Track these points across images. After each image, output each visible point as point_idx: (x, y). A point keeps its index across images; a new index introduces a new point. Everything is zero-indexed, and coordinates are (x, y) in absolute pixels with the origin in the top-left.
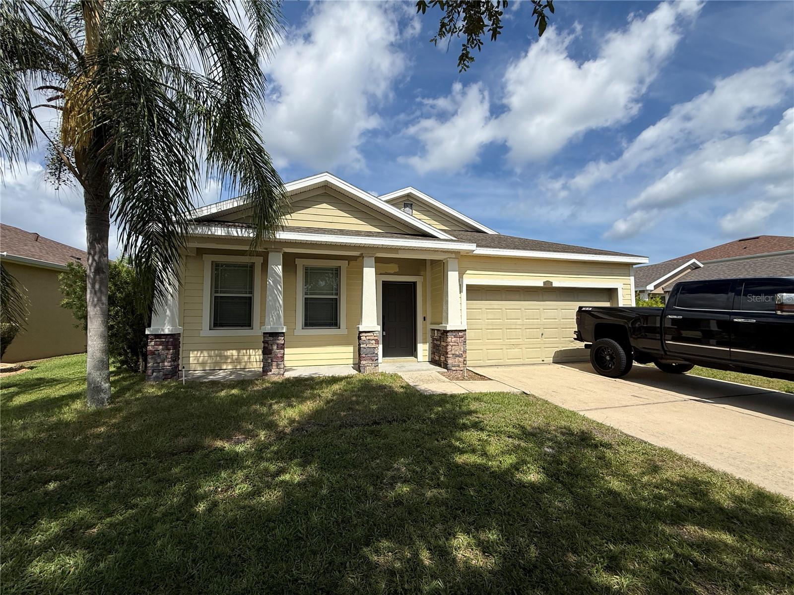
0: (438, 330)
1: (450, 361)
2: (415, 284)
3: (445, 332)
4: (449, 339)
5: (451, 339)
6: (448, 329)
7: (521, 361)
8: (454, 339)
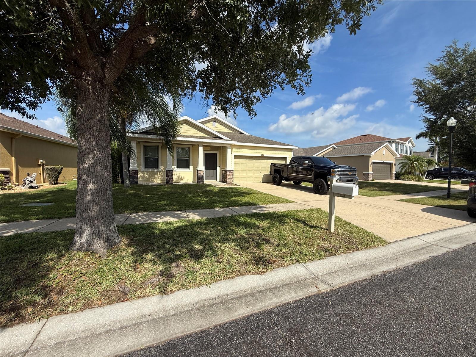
0: (224, 171)
1: (227, 181)
2: (216, 154)
3: (226, 171)
4: (227, 173)
5: (228, 173)
6: (227, 170)
7: (253, 182)
8: (229, 173)
